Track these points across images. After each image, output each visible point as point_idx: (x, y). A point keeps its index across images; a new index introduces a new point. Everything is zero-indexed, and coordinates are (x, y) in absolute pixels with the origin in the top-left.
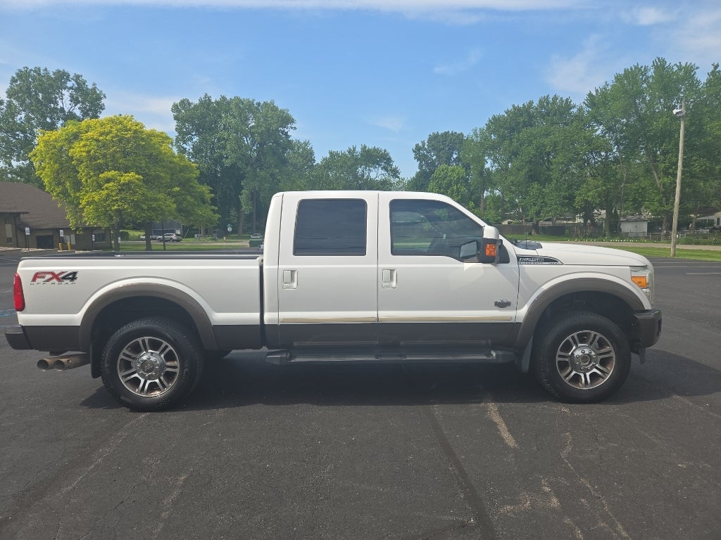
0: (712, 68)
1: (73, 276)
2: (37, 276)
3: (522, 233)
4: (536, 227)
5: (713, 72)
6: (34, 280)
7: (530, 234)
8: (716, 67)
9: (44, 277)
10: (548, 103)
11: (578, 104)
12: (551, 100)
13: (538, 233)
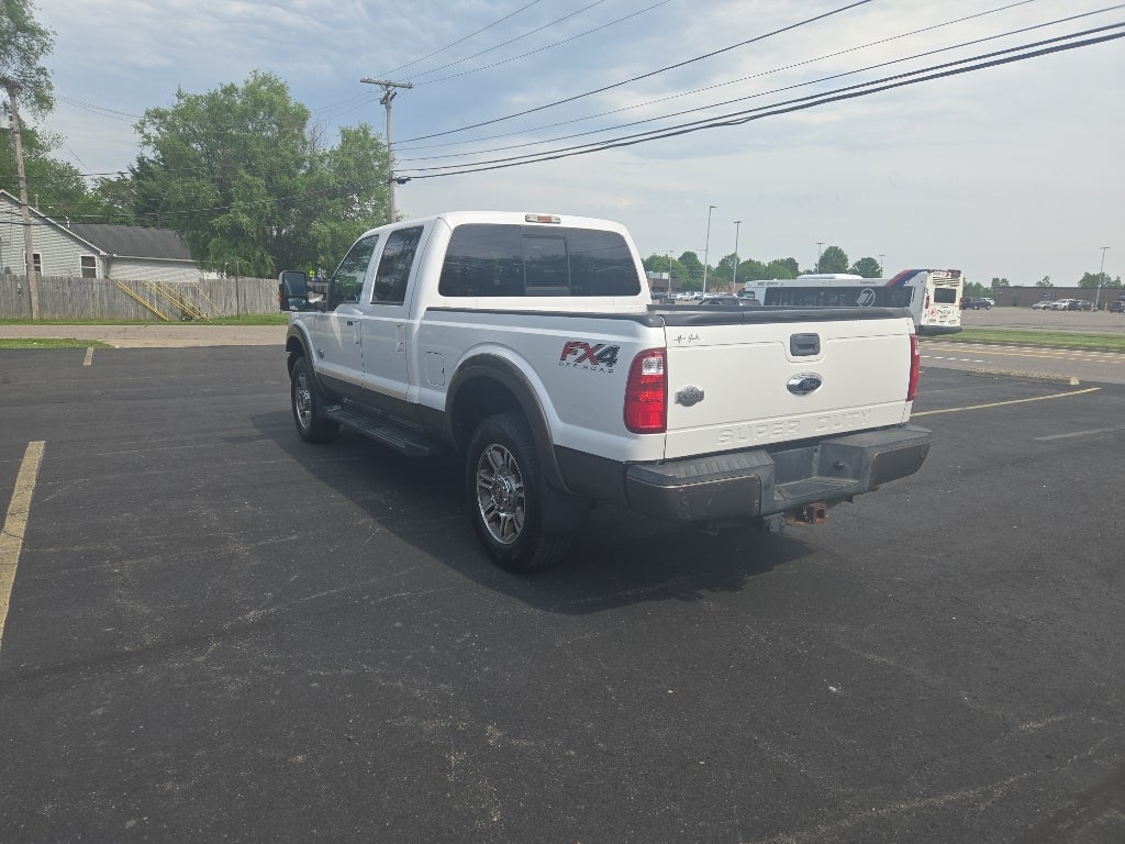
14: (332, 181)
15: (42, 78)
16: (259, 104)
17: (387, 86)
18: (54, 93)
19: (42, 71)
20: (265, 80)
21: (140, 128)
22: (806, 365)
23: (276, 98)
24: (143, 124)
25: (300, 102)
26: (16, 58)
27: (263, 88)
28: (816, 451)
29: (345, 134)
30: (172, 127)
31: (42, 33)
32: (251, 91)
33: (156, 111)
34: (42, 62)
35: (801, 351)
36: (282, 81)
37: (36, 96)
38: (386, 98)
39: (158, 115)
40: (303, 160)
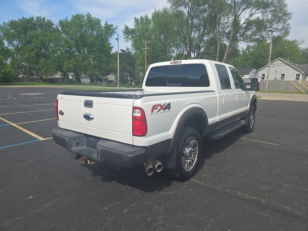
0: (106, 22)
1: (168, 106)
2: (154, 108)
3: (35, 82)
4: (41, 79)
5: (106, 23)
6: (152, 111)
7: (39, 82)
8: (107, 22)
9: (157, 108)
10: (41, 20)
11: (55, 24)
12: (42, 18)
13: (43, 81)
19: (288, 25)
26: (282, 23)
31: (290, 14)
34: (288, 23)
35: (87, 106)
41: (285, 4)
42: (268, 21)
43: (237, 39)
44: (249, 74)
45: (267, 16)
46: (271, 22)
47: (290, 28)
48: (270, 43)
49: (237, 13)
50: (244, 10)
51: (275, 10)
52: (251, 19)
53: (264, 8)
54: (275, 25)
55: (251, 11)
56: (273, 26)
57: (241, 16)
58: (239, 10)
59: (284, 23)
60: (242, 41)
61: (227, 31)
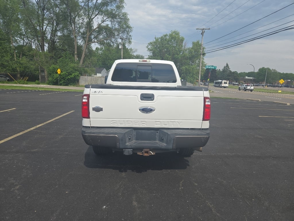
14: (188, 55)
15: (130, 37)
16: (172, 38)
17: (203, 29)
18: (132, 40)
19: (130, 36)
20: (174, 32)
21: (147, 47)
22: (147, 104)
23: (177, 36)
24: (148, 46)
25: (182, 36)
26: (126, 33)
27: (174, 34)
28: (157, 132)
29: (193, 43)
30: (153, 46)
31: (131, 28)
32: (171, 35)
33: (150, 43)
34: (130, 34)
35: (144, 99)
36: (178, 31)
37: (129, 41)
38: (202, 33)
39: (151, 43)
40: (181, 51)
41: (128, 19)
42: (116, 29)
43: (91, 41)
44: (101, 73)
45: (115, 25)
46: (118, 30)
47: (131, 39)
48: (121, 49)
49: (91, 16)
50: (96, 15)
51: (121, 21)
52: (103, 24)
53: (112, 18)
54: (121, 34)
55: (103, 18)
56: (120, 35)
57: (94, 20)
58: (92, 14)
59: (128, 34)
60: (96, 43)
61: (82, 31)
